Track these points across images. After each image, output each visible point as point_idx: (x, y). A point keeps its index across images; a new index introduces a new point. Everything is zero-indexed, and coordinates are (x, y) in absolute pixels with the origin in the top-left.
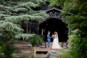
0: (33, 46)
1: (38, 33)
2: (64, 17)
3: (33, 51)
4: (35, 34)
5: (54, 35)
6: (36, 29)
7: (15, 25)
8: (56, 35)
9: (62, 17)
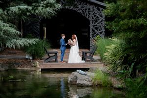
0: (33, 59)
1: (38, 35)
2: (82, 7)
3: (35, 67)
4: (38, 39)
5: (72, 40)
6: (35, 28)
7: (6, 24)
8: (74, 40)
9: (79, 6)
